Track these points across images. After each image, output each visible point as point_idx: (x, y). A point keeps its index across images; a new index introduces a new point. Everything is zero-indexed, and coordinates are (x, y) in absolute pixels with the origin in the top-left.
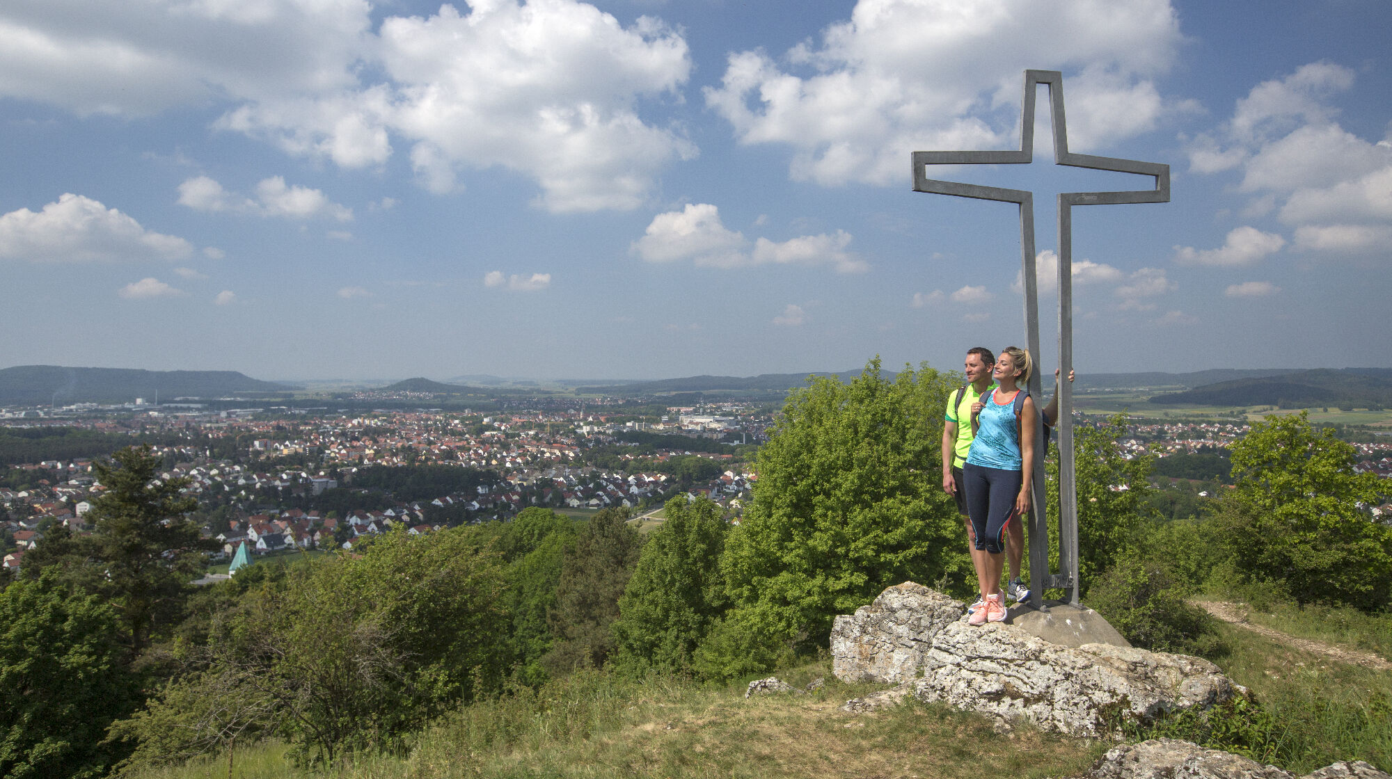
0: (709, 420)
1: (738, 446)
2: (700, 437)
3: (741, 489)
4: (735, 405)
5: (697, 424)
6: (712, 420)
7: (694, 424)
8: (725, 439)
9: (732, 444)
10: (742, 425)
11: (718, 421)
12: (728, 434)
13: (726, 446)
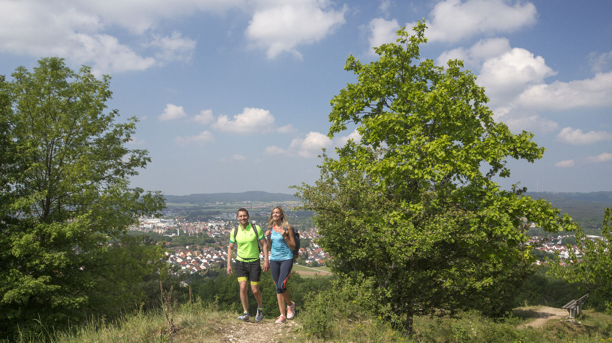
0: (157, 222)
1: (174, 237)
2: (150, 232)
3: (174, 262)
4: (175, 212)
5: (149, 224)
6: (159, 221)
7: (148, 224)
8: (166, 233)
9: (170, 236)
10: (177, 225)
11: (163, 222)
12: (169, 229)
13: (167, 237)
